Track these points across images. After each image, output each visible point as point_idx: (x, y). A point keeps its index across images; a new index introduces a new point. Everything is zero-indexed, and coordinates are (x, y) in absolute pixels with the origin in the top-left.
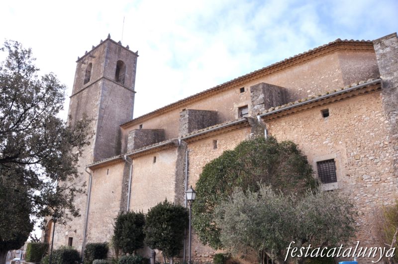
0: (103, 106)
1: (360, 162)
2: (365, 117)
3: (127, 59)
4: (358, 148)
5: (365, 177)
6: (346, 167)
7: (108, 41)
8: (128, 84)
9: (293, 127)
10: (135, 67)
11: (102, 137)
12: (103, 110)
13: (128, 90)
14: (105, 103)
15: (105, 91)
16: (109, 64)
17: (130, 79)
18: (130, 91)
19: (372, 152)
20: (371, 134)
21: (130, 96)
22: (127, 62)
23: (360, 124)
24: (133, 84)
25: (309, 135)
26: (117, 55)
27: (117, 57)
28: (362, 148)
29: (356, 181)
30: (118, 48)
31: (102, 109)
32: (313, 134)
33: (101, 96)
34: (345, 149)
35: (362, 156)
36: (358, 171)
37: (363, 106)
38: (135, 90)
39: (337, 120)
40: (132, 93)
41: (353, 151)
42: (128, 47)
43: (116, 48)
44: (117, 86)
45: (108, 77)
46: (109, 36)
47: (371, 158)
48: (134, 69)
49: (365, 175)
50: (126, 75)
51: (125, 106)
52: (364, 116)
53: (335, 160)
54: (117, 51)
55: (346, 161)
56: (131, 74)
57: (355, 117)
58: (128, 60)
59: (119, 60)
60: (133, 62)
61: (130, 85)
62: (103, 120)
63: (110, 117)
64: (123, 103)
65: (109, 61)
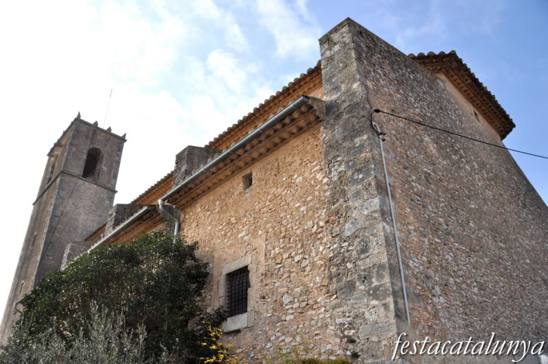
0: (58, 213)
1: (282, 269)
2: (297, 178)
3: (106, 145)
4: (281, 241)
5: (286, 299)
6: (262, 281)
7: (77, 122)
8: (106, 180)
9: (208, 213)
10: (119, 157)
11: (51, 258)
12: (57, 219)
13: (103, 189)
14: (61, 208)
15: (63, 190)
16: (74, 153)
17: (109, 174)
18: (106, 191)
19: (299, 245)
20: (302, 209)
21: (105, 198)
22: (105, 151)
23: (289, 192)
24: (113, 180)
25: (224, 224)
26: (89, 140)
27: (89, 143)
28: (287, 240)
29: (273, 308)
30: (91, 132)
31: (55, 216)
32: (229, 223)
33: (56, 198)
34: (264, 245)
35: (285, 256)
36: (277, 287)
37: (296, 158)
38: (116, 189)
39: (260, 191)
40: (111, 193)
41: (274, 248)
42: (110, 129)
43: (89, 132)
44: (83, 184)
45: (71, 171)
46: (79, 115)
47: (297, 259)
48: (117, 159)
49: (286, 295)
50: (103, 167)
51: (96, 211)
52: (296, 176)
53: (249, 268)
54: (90, 135)
55: (262, 269)
56: (111, 166)
57: (284, 179)
58: (108, 147)
59: (92, 146)
60: (117, 149)
61: (109, 182)
62: (56, 233)
63: (67, 227)
64: (94, 207)
65: (74, 149)
